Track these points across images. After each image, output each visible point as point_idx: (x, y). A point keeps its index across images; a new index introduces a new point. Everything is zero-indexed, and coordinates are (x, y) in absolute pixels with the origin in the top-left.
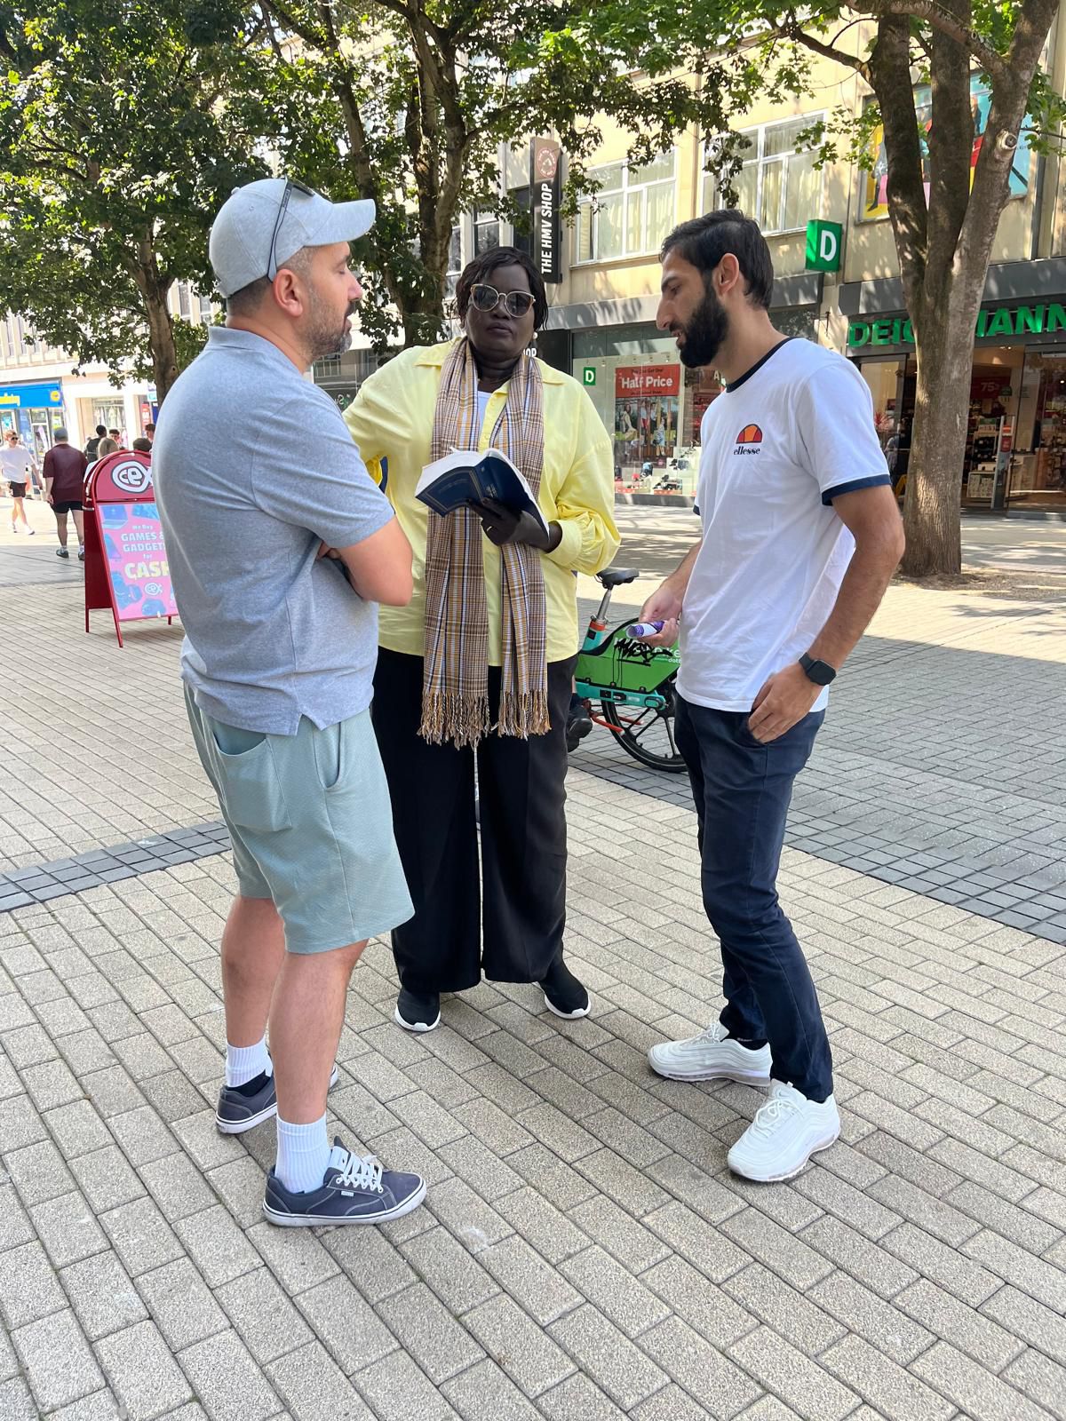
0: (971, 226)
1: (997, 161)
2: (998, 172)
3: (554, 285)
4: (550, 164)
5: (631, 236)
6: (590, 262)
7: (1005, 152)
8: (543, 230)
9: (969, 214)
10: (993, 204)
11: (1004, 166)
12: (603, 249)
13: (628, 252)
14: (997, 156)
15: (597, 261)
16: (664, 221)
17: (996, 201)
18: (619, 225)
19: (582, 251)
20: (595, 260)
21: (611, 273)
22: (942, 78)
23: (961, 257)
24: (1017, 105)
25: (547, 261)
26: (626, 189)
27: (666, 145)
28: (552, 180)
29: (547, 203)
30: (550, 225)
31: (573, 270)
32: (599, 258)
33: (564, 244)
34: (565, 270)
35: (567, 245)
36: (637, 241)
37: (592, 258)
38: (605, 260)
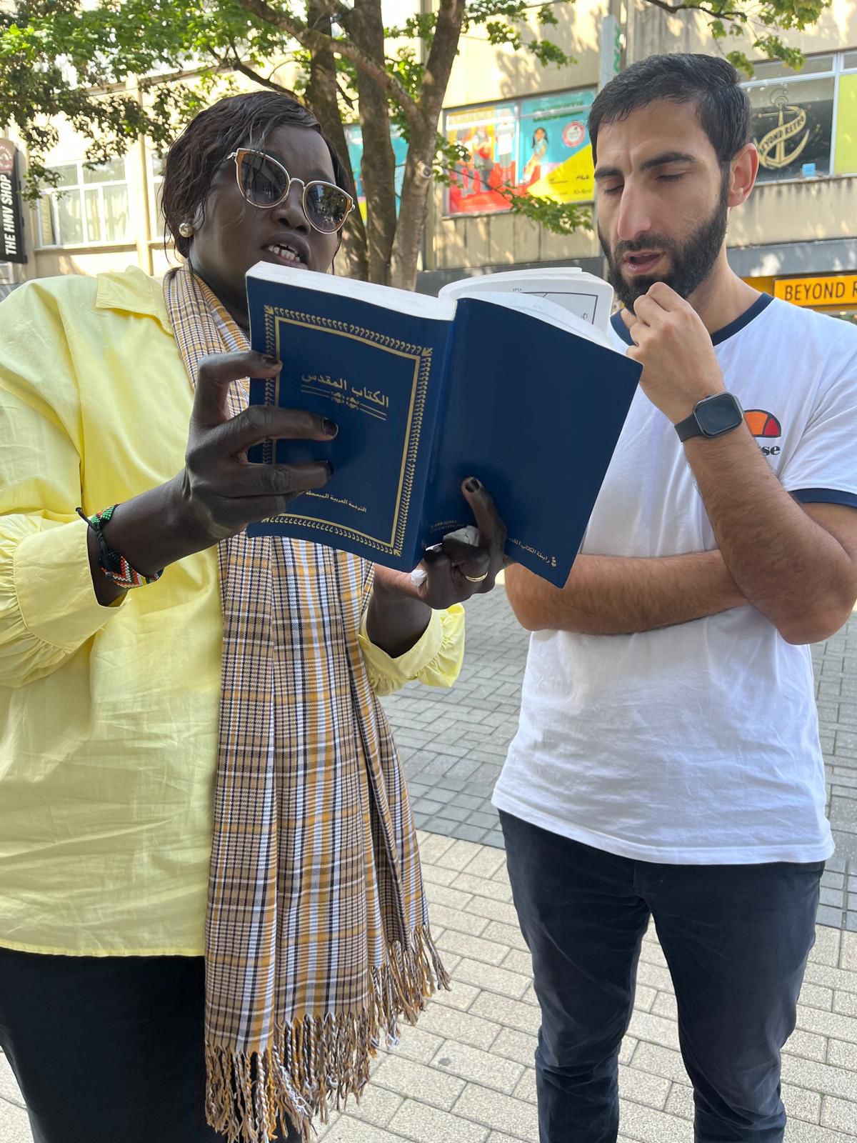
0: (401, 237)
1: (418, 187)
2: (419, 196)
3: (20, 266)
4: (7, 158)
5: (91, 227)
6: (53, 247)
7: (423, 180)
8: (4, 215)
9: (400, 228)
10: (417, 221)
11: (423, 191)
12: (65, 237)
13: (90, 240)
14: (418, 183)
15: (60, 247)
16: (120, 217)
17: (419, 219)
18: (78, 217)
19: (45, 237)
20: (58, 245)
21: (75, 258)
22: (367, 115)
23: (396, 262)
24: (429, 143)
25: (10, 243)
26: (82, 186)
27: (121, 150)
28: (10, 173)
29: (6, 192)
30: (11, 211)
31: (37, 254)
32: (62, 244)
33: (26, 230)
34: (29, 253)
35: (29, 230)
36: (97, 232)
37: (54, 242)
38: (66, 247)
